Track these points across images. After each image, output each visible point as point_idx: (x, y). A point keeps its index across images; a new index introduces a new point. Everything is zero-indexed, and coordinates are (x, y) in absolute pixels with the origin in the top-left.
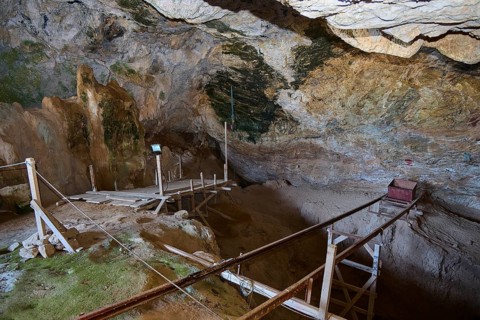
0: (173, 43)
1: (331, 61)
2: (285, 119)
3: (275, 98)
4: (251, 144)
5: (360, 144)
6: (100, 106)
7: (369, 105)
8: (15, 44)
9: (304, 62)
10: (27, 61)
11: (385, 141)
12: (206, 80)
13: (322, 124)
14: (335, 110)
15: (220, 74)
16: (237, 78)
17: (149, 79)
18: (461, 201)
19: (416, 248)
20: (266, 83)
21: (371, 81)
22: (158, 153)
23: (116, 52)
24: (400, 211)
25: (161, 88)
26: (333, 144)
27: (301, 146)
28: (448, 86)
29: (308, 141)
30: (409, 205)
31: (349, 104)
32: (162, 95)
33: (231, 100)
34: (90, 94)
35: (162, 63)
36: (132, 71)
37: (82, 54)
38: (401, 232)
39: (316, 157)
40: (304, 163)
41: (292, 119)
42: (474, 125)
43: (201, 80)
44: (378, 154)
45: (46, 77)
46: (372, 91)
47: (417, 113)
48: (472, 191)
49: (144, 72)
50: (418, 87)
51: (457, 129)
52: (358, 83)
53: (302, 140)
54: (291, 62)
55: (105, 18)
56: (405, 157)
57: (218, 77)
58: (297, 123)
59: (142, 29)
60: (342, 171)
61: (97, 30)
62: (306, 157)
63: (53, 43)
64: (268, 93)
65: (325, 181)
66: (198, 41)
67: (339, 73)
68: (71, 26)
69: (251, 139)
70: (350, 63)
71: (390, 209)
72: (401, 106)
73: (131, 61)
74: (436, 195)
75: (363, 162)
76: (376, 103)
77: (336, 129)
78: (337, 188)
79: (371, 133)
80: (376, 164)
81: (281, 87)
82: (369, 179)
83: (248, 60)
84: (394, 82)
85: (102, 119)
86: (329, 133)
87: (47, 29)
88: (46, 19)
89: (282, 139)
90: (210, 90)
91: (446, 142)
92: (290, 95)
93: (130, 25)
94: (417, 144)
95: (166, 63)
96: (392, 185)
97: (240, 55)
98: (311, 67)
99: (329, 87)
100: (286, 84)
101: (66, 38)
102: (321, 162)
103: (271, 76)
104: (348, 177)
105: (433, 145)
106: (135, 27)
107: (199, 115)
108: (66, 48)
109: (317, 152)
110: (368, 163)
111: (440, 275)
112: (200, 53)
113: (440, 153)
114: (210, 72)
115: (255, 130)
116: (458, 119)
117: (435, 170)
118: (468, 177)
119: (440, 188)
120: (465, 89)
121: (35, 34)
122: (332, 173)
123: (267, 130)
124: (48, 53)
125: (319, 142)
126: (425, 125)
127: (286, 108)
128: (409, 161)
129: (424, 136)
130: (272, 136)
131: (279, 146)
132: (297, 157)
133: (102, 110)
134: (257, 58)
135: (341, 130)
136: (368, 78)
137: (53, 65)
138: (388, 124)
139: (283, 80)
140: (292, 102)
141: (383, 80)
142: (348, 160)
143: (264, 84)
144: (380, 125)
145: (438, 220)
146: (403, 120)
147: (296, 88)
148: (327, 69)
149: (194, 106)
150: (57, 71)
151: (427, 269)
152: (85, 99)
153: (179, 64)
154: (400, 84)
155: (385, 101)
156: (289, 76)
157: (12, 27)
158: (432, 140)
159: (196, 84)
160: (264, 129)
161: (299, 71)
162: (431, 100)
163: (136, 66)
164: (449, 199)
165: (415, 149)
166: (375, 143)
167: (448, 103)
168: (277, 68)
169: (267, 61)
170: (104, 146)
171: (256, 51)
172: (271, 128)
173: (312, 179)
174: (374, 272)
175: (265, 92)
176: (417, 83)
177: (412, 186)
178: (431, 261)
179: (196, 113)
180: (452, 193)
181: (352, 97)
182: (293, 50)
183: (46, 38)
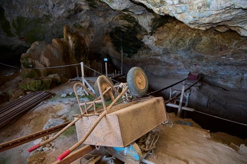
0: (100, 15)
1: (167, 24)
2: (145, 48)
3: (142, 39)
4: (129, 59)
5: (176, 58)
6: (74, 42)
7: (181, 42)
8: (41, 16)
9: (156, 24)
10: (42, 23)
11: (187, 57)
12: (110, 30)
13: (161, 50)
14: (167, 44)
15: (116, 28)
16: (125, 30)
17: (88, 30)
18: (215, 81)
19: (199, 97)
20: (138, 32)
21: (183, 33)
22: (106, 62)
23: (77, 19)
24: (192, 84)
25: (92, 34)
26: (165, 58)
27: (151, 59)
28: (212, 36)
29: (154, 57)
30: (196, 81)
31: (173, 42)
32: (92, 37)
33: (121, 40)
34: (70, 38)
35: (94, 23)
36: (81, 27)
37: (64, 20)
38: (193, 92)
39: (157, 64)
40: (151, 67)
41: (148, 48)
42: (221, 51)
43: (108, 30)
44: (183, 62)
45: (48, 30)
46: (183, 37)
47: (200, 46)
48: (219, 76)
49: (86, 27)
50: (202, 36)
51: (215, 52)
52: (178, 34)
53: (152, 57)
54: (151, 25)
55: (76, 5)
56: (195, 63)
57: (115, 29)
58: (150, 49)
59: (91, 10)
60: (168, 69)
61: (72, 10)
62: (152, 64)
63: (55, 15)
64: (138, 37)
65: (161, 74)
66: (110, 14)
67: (170, 29)
68: (62, 8)
69: (129, 56)
70: (175, 26)
71: (189, 83)
72: (194, 44)
73: (82, 22)
74: (205, 78)
75: (177, 66)
76: (184, 42)
77: (167, 52)
78: (165, 77)
79: (181, 54)
80: (183, 67)
81: (145, 35)
82: (179, 73)
83: (131, 22)
84: (192, 34)
85: (74, 48)
86: (164, 54)
87: (53, 10)
88: (54, 6)
89: (143, 57)
90: (111, 35)
91: (210, 57)
92: (148, 38)
93: (86, 8)
94: (200, 58)
95: (95, 23)
96: (189, 74)
97: (128, 20)
98: (159, 27)
99: (165, 35)
100: (147, 33)
101: (60, 13)
102: (159, 66)
103: (141, 30)
104: (170, 72)
105: (206, 58)
106: (88, 9)
107: (105, 46)
108: (59, 17)
109: (158, 62)
110: (179, 66)
111: (207, 106)
112: (110, 19)
113: (208, 61)
114: (112, 27)
115: (131, 53)
116: (215, 49)
117: (205, 68)
118: (218, 71)
119: (207, 75)
120: (219, 37)
121: (48, 12)
122: (163, 71)
123: (137, 53)
124: (51, 19)
125: (159, 58)
126: (203, 51)
127: (146, 43)
128: (195, 65)
129: (202, 55)
130: (139, 55)
131: (141, 59)
132: (149, 64)
133: (74, 44)
134: (135, 22)
135: (169, 53)
136: (182, 32)
137: (51, 25)
138: (188, 50)
139: (146, 31)
140: (149, 41)
141: (188, 33)
142: (171, 65)
143: (137, 33)
144: (185, 51)
145: (206, 87)
146: (194, 49)
147: (151, 35)
148: (165, 27)
149: (104, 42)
150: (52, 27)
151: (203, 104)
152: (68, 39)
153: (100, 24)
154: (194, 35)
155: (188, 41)
156: (149, 30)
157: (40, 9)
158: (206, 56)
159: (105, 32)
160: (135, 52)
161: (153, 28)
162: (206, 41)
163: (83, 25)
164: (210, 80)
165: (198, 60)
166: (182, 58)
167: (212, 42)
168: (144, 26)
169: (140, 23)
170: (75, 59)
171: (135, 19)
172: (138, 52)
173: (155, 73)
174: (187, 103)
175: (137, 36)
176: (202, 35)
177: (197, 74)
178: (204, 101)
179: (104, 45)
180: (211, 77)
181: (175, 39)
182: (152, 19)
183: (52, 14)
